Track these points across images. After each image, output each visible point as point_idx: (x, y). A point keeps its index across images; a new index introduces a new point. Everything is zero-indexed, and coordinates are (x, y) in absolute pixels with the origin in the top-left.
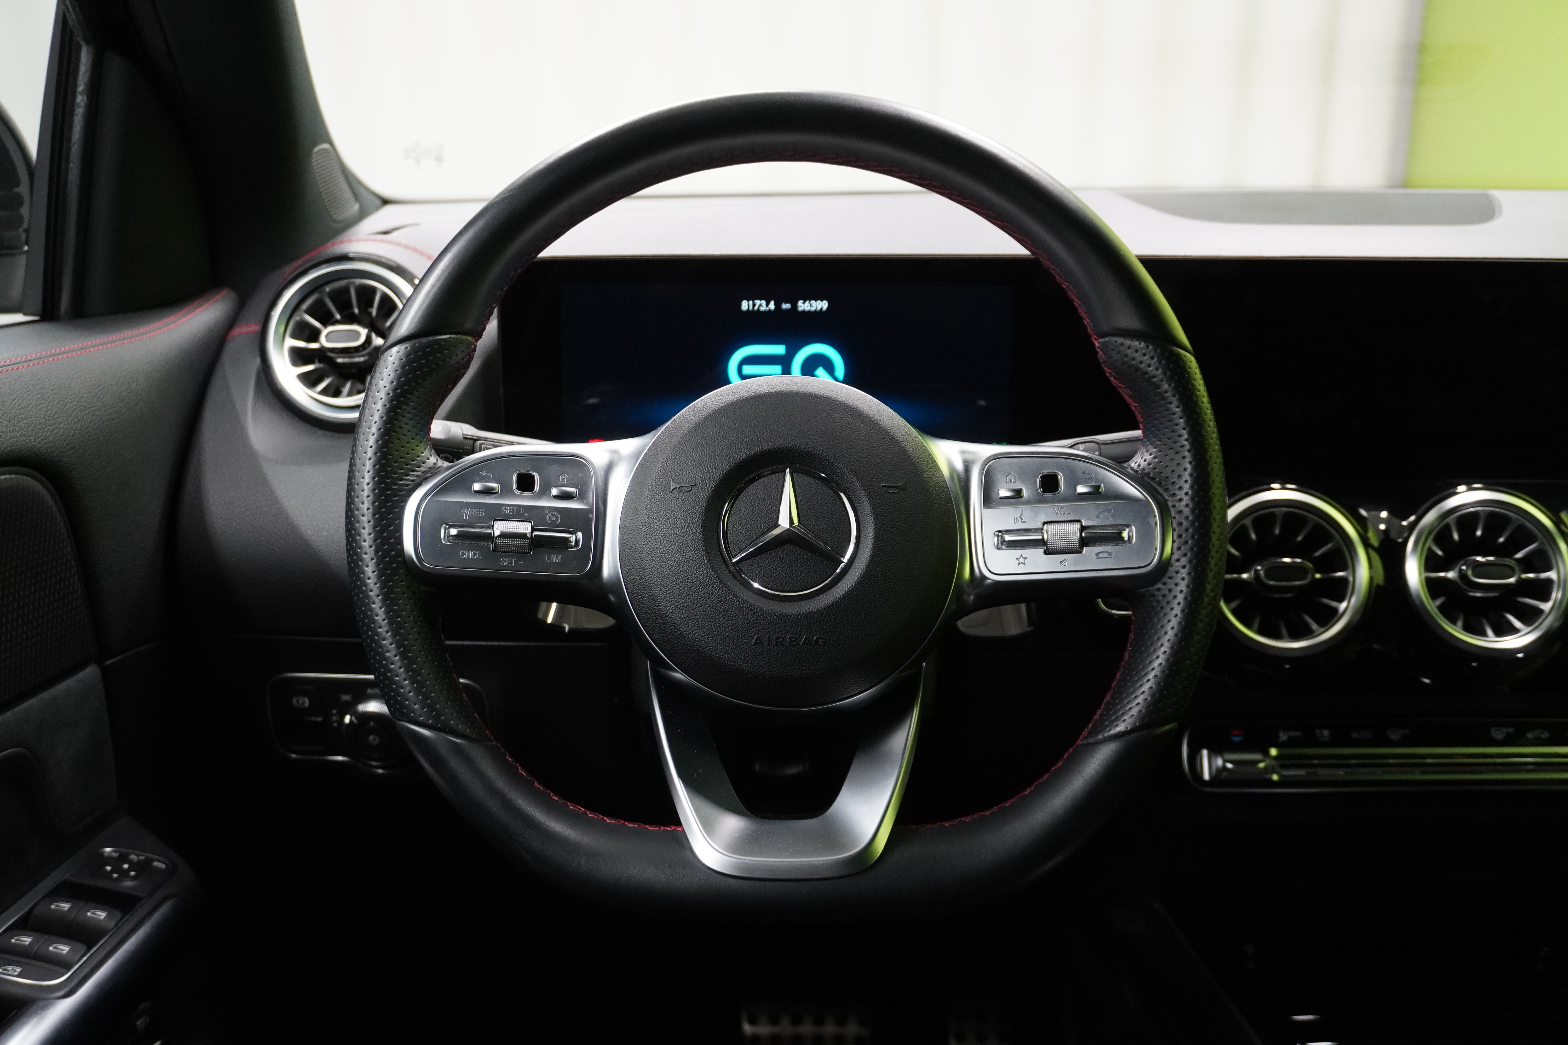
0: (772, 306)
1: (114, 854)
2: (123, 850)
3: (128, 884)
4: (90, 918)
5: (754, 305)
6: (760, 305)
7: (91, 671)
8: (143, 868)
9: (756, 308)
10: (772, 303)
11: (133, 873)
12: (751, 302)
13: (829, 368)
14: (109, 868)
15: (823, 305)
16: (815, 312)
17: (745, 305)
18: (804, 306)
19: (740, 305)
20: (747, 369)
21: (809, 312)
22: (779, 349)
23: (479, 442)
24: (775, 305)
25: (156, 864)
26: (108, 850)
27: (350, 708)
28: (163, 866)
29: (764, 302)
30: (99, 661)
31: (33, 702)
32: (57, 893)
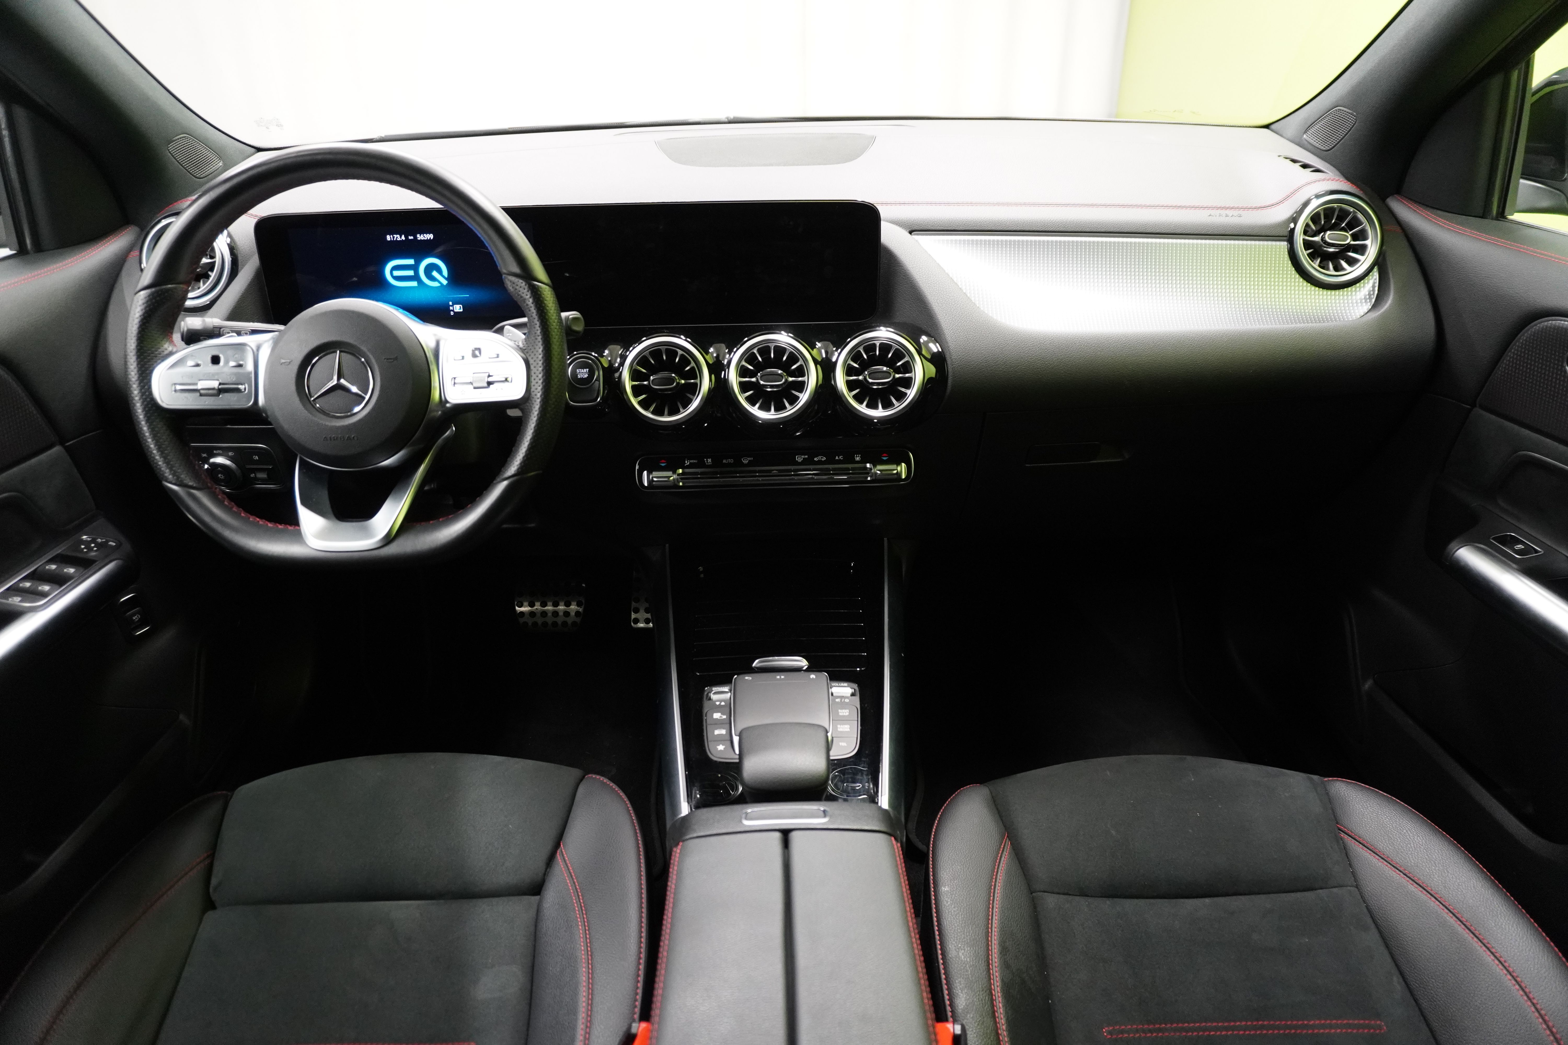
0: (403, 238)
1: (89, 539)
2: (94, 537)
3: (93, 554)
4: (66, 572)
5: (394, 237)
6: (397, 237)
7: (57, 449)
8: (100, 546)
9: (395, 239)
10: (403, 236)
11: (95, 549)
12: (391, 236)
13: (439, 271)
14: (83, 547)
15: (430, 236)
16: (427, 240)
17: (388, 238)
18: (420, 237)
19: (386, 238)
20: (396, 273)
21: (424, 240)
22: (411, 262)
23: (222, 329)
24: (405, 237)
25: (111, 543)
26: (84, 537)
27: (206, 461)
28: (114, 544)
29: (398, 236)
30: (62, 444)
31: (15, 470)
32: (51, 561)
